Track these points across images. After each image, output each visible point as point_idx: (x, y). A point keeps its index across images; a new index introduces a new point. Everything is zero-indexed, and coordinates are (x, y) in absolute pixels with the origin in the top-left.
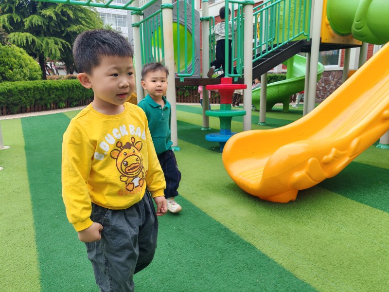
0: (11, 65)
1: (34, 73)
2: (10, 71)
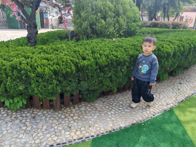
0: (105, 12)
1: (133, 23)
2: (103, 21)
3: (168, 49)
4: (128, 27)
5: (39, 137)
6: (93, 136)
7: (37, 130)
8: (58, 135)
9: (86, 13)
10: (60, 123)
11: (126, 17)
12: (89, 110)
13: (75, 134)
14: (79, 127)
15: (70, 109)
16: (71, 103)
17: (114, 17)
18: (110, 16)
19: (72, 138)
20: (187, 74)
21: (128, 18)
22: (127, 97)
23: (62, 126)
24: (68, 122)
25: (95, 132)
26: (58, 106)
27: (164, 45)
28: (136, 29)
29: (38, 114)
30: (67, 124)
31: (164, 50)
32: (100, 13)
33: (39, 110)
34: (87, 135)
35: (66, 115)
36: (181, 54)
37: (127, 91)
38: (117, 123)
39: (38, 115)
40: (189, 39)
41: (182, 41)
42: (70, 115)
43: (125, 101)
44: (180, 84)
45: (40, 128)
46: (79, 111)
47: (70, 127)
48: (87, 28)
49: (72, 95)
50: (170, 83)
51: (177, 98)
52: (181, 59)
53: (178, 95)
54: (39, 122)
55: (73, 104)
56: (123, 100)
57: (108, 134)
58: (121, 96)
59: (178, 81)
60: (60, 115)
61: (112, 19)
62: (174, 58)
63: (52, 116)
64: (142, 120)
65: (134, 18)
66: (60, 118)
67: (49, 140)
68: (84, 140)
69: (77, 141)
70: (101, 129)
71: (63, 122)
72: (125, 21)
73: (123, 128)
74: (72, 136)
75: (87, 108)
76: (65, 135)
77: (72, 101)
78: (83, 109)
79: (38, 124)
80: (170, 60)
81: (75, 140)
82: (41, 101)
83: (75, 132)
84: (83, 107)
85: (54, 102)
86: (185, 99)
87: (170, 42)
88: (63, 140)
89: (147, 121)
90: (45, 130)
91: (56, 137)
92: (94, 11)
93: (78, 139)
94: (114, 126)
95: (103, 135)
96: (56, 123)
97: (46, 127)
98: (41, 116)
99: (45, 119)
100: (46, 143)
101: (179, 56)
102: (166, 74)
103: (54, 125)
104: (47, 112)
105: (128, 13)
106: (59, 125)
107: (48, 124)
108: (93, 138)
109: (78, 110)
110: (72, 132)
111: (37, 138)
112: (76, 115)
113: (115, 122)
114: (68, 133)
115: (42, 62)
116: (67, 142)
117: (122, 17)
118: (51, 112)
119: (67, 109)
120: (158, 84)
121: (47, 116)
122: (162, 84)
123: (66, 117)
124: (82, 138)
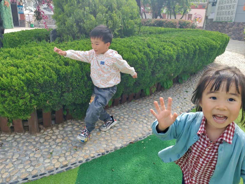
2: (92, 17)
3: (170, 51)
4: (125, 25)
5: (8, 170)
6: (80, 161)
7: (5, 161)
8: (35, 165)
9: (70, 6)
10: (38, 149)
11: (121, 12)
12: (76, 129)
13: (58, 161)
14: (63, 152)
15: (52, 129)
16: (53, 122)
17: (107, 13)
18: (101, 11)
19: (53, 167)
20: (194, 80)
21: (123, 14)
22: (125, 111)
23: (40, 153)
24: (49, 146)
25: (83, 156)
26: (35, 127)
27: (166, 46)
28: (134, 27)
29: (7, 140)
30: (48, 150)
31: (165, 52)
32: (88, 6)
33: (8, 134)
34: (74, 161)
35: (46, 138)
36: (186, 57)
37: (125, 103)
38: (112, 143)
39: (8, 142)
40: (194, 39)
41: (186, 42)
42: (52, 137)
43: (122, 116)
44: (187, 92)
45: (9, 158)
46: (63, 132)
47: (51, 153)
48: (72, 26)
49: (53, 112)
50: (176, 92)
51: (183, 109)
52: (186, 63)
53: (183, 105)
54: (8, 150)
55: (55, 123)
56: (121, 114)
57: (100, 157)
58: (117, 110)
59: (184, 89)
60: (39, 138)
61: (104, 14)
62: (178, 61)
63: (26, 141)
64: (142, 137)
65: (132, 14)
66: (37, 142)
67: (21, 172)
68: (70, 167)
69: (60, 170)
70: (92, 152)
71: (42, 147)
72: (120, 17)
73: (119, 149)
74: (54, 164)
75: (74, 128)
76: (44, 163)
77: (54, 119)
78: (69, 129)
79: (6, 153)
80: (173, 64)
81: (57, 169)
82: (10, 122)
83: (58, 159)
84: (69, 127)
85: (29, 122)
86: (191, 109)
87: (172, 42)
88: (42, 170)
89: (148, 138)
90: (16, 160)
91: (32, 168)
92: (81, 4)
93: (62, 167)
94: (108, 146)
95: (93, 160)
96: (33, 150)
97: (18, 155)
98: (11, 142)
99: (16, 146)
100: (18, 177)
101: (183, 59)
102: (170, 81)
103: (28, 153)
104: (21, 136)
105: (123, 8)
106: (36, 152)
107: (21, 151)
108: (81, 164)
109: (62, 130)
110: (54, 158)
111: (5, 171)
112: (59, 137)
113: (109, 141)
114: (48, 161)
115: (9, 70)
116: (47, 172)
117: (116, 13)
118: (25, 136)
119: (48, 130)
120: (162, 93)
121: (20, 141)
122: (166, 93)
123: (46, 141)
124: (66, 166)
